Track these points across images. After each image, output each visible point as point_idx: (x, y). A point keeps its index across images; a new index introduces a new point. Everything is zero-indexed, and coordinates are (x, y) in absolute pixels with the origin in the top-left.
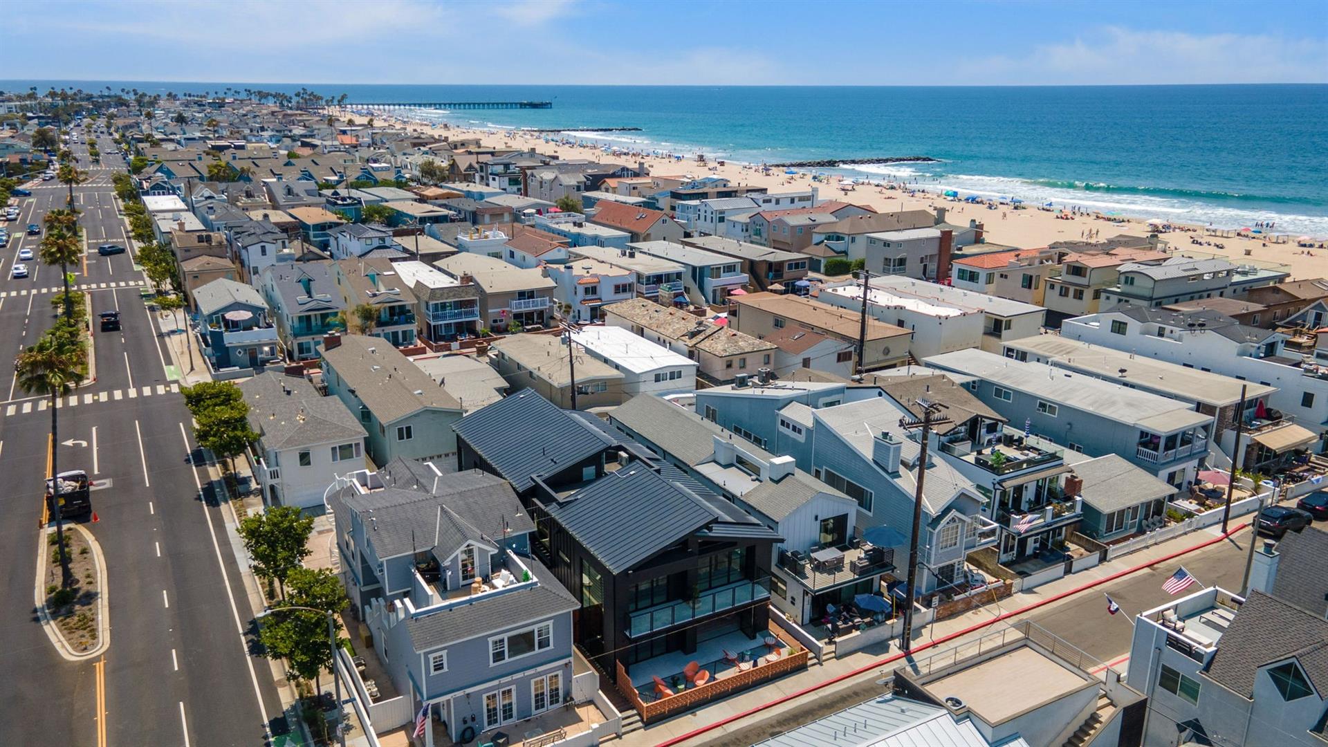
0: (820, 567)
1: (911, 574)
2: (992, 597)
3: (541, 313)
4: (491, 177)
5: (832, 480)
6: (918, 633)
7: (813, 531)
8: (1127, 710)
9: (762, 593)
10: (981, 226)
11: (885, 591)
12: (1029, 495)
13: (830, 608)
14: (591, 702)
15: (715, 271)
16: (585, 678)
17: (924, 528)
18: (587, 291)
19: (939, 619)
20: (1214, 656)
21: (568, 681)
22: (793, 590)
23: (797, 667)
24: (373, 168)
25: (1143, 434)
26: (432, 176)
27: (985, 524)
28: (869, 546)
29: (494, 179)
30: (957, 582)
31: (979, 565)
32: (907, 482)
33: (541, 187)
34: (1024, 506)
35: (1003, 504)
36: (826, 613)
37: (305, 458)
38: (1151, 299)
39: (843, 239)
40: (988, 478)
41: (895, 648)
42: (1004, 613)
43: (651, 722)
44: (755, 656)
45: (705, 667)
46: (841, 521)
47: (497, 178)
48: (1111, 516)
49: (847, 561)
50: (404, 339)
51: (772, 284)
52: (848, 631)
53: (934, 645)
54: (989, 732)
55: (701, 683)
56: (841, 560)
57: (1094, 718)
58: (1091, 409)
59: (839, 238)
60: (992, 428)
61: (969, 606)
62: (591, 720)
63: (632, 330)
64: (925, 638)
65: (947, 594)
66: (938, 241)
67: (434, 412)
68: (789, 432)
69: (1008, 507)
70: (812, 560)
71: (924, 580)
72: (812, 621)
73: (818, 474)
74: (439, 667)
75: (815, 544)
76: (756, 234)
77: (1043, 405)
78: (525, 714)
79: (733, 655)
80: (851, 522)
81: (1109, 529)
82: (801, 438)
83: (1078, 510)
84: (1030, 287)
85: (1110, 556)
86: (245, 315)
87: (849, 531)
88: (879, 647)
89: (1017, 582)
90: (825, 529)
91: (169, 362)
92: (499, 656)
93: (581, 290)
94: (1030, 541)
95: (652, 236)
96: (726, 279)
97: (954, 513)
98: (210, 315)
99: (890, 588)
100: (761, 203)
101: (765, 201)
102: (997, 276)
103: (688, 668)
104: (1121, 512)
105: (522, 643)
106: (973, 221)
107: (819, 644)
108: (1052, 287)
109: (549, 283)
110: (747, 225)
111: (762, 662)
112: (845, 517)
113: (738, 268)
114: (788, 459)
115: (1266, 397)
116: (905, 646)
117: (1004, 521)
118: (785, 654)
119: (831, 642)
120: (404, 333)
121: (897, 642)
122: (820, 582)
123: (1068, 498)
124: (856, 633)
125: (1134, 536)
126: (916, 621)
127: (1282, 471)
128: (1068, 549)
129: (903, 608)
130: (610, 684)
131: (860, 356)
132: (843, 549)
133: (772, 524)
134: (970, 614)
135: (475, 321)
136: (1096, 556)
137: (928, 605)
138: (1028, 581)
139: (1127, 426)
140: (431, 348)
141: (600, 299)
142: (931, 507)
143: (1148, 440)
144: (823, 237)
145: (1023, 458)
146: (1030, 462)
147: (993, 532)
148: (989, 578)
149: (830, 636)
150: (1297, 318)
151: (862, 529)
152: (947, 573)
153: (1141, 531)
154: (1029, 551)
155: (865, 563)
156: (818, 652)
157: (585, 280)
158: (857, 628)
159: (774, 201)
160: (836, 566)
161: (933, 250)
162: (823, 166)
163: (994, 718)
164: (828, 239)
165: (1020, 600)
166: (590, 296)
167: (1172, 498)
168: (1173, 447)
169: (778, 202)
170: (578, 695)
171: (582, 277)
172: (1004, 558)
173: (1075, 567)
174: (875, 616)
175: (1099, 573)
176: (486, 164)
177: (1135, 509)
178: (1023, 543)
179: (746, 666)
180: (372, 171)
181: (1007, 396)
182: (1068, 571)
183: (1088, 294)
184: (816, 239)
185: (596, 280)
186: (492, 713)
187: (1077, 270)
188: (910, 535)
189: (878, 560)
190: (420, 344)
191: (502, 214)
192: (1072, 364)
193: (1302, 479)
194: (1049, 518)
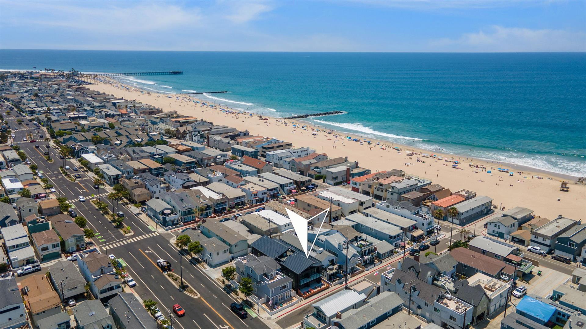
0: (330, 270)
1: (346, 270)
2: (360, 272)
3: (242, 202)
4: (194, 136)
5: (330, 252)
6: (348, 280)
7: (328, 263)
8: (377, 288)
9: (321, 275)
10: (358, 163)
11: (342, 273)
12: (367, 251)
13: (332, 277)
14: (294, 297)
15: (286, 185)
16: (293, 292)
17: (348, 261)
18: (255, 195)
19: (351, 277)
20: (391, 279)
21: (291, 293)
22: (325, 274)
23: (328, 288)
24: (151, 135)
25: (390, 236)
26: (169, 134)
27: (359, 258)
28: (338, 265)
29: (195, 137)
30: (354, 270)
31: (359, 266)
32: (344, 252)
33: (215, 142)
34: (366, 254)
35: (362, 254)
36: (331, 278)
37: (218, 254)
38: (398, 193)
39: (319, 168)
40: (359, 249)
41: (344, 283)
42: (363, 275)
43: (305, 299)
44: (320, 287)
45: (312, 289)
46: (333, 260)
47: (196, 136)
48: (383, 254)
49: (334, 268)
50: (209, 214)
51: (302, 187)
52: (336, 281)
53: (351, 282)
54: (359, 292)
55: (312, 292)
56: (333, 268)
57: (373, 290)
58: (380, 230)
59: (318, 168)
60: (360, 238)
61: (357, 274)
62: (295, 300)
63: (274, 211)
64: (349, 281)
65: (353, 273)
66: (346, 171)
67: (242, 241)
68: (320, 241)
69: (363, 254)
70: (328, 268)
71: (348, 270)
72: (329, 279)
73: (327, 251)
74: (273, 292)
75: (328, 265)
76: (293, 165)
77: (371, 229)
78: (284, 299)
79: (317, 287)
80: (335, 260)
81: (383, 257)
82: (323, 243)
83: (376, 254)
84: (370, 188)
85: (383, 262)
86: (169, 212)
87: (334, 262)
88: (341, 283)
89: (365, 269)
90: (330, 262)
91: (148, 226)
92: (281, 290)
93: (253, 195)
94: (368, 261)
95: (264, 171)
96: (290, 187)
97: (353, 257)
98: (160, 212)
99: (342, 272)
100: (293, 153)
101: (294, 153)
102: (362, 184)
103: (309, 289)
104: (385, 253)
105: (284, 287)
106: (355, 161)
107: (331, 283)
108: (376, 188)
109: (244, 194)
110: (290, 162)
111: (322, 288)
112: (333, 259)
113: (293, 183)
114: (322, 249)
115: (415, 224)
116: (346, 283)
117: (362, 257)
118: (325, 286)
119: (333, 283)
120: (209, 212)
121: (344, 282)
122: (330, 272)
123: (375, 252)
124: (337, 281)
125: (387, 258)
126: (348, 278)
127: (417, 241)
128: (375, 261)
129: (345, 276)
130: (297, 293)
131: (331, 216)
132: (333, 265)
133: (321, 262)
134: (357, 276)
135: (226, 207)
136: (380, 262)
137: (349, 275)
138: (367, 269)
139: (387, 234)
140: (217, 216)
141: (258, 197)
142: (349, 257)
143: (391, 237)
144: (313, 168)
145: (366, 244)
146: (367, 245)
147: (360, 260)
148: (360, 268)
149: (333, 282)
150: (430, 197)
151: (336, 261)
152: (352, 269)
153: (389, 256)
154: (368, 262)
155: (338, 268)
156: (331, 285)
157: (254, 193)
158: (337, 280)
159: (296, 152)
160: (332, 269)
161: (345, 173)
162: (303, 117)
163: (359, 290)
164: (315, 168)
165: (366, 272)
166: (255, 197)
167: (395, 249)
168: (395, 238)
169: (297, 152)
170: (292, 295)
171: (253, 192)
172: (363, 264)
173: (376, 265)
174: (340, 278)
175: (380, 266)
176: (192, 131)
177: (388, 252)
178: (366, 261)
179: (319, 288)
180: (152, 136)
181: (363, 227)
182: (375, 266)
183: (384, 191)
184: (311, 168)
185: (257, 192)
186: (280, 299)
187: (381, 185)
188: (346, 263)
189: (340, 267)
190: (213, 215)
191: (211, 159)
192: (377, 217)
193: (420, 242)
194: (371, 256)
